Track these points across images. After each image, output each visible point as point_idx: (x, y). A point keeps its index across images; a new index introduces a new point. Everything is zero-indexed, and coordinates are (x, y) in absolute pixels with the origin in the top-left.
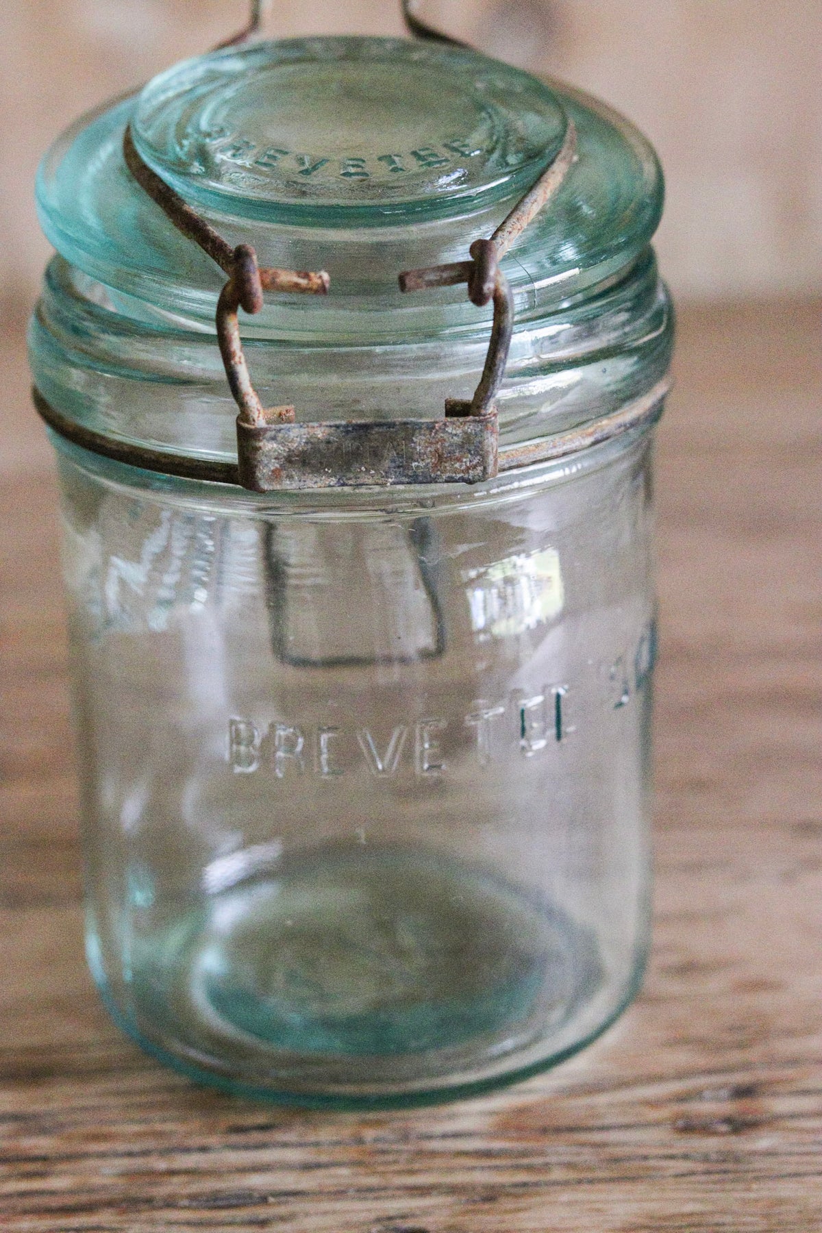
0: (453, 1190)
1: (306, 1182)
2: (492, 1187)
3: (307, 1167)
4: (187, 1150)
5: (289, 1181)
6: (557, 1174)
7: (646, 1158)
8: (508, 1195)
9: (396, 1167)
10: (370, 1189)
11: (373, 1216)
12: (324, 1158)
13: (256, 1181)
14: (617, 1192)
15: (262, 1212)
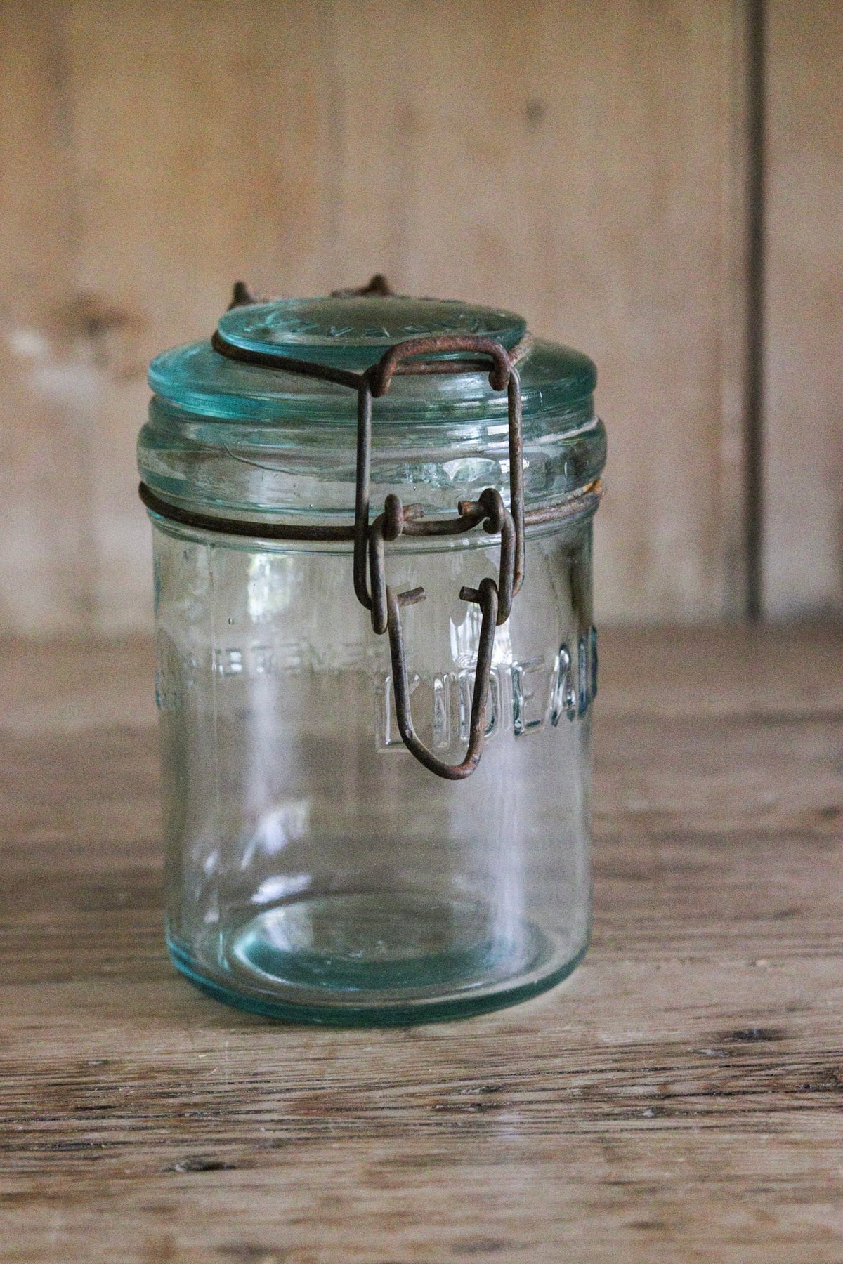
0: (247, 1141)
1: (133, 1137)
2: (280, 1140)
3: (134, 1129)
4: (42, 1119)
5: (121, 1137)
6: (334, 1133)
7: (406, 1125)
8: (293, 1144)
9: (208, 1129)
10: (183, 1141)
11: (183, 1155)
12: (149, 1124)
13: (94, 1136)
14: (377, 1143)
15: (96, 1153)
